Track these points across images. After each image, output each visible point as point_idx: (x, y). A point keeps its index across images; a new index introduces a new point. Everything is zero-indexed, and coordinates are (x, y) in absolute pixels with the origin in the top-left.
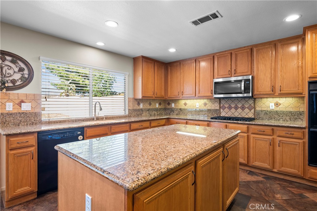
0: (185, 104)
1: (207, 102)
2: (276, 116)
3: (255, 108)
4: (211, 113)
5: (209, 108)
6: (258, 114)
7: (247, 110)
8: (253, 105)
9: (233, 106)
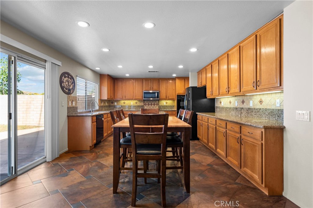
0: (124, 103)
1: (137, 102)
2: (166, 108)
3: (159, 104)
5: (138, 105)
6: (160, 107)
7: (156, 105)
9: (150, 104)
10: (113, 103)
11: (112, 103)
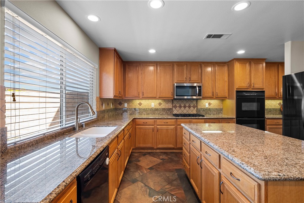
1: (162, 102)
2: (209, 112)
3: (197, 107)
4: (165, 112)
5: (163, 107)
6: (199, 111)
7: (192, 108)
8: (196, 105)
9: (182, 105)
10: (122, 104)
11: (120, 104)
